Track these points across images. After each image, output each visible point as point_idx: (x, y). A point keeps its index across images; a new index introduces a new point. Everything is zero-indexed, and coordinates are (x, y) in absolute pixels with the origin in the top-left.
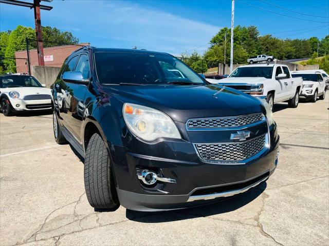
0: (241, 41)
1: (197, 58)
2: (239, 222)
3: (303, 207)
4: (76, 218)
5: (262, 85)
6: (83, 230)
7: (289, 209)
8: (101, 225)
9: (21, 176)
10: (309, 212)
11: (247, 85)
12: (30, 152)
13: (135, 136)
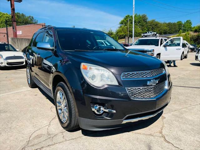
0: (138, 23)
1: (112, 33)
2: (151, 135)
3: (186, 124)
4: (49, 136)
5: (153, 50)
6: (55, 144)
7: (179, 125)
8: (66, 140)
9: (9, 109)
10: (190, 127)
11: (144, 50)
12: (12, 93)
13: (90, 84)
